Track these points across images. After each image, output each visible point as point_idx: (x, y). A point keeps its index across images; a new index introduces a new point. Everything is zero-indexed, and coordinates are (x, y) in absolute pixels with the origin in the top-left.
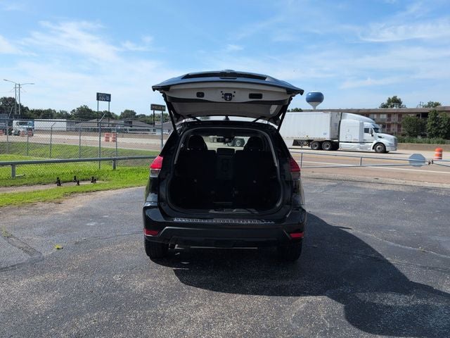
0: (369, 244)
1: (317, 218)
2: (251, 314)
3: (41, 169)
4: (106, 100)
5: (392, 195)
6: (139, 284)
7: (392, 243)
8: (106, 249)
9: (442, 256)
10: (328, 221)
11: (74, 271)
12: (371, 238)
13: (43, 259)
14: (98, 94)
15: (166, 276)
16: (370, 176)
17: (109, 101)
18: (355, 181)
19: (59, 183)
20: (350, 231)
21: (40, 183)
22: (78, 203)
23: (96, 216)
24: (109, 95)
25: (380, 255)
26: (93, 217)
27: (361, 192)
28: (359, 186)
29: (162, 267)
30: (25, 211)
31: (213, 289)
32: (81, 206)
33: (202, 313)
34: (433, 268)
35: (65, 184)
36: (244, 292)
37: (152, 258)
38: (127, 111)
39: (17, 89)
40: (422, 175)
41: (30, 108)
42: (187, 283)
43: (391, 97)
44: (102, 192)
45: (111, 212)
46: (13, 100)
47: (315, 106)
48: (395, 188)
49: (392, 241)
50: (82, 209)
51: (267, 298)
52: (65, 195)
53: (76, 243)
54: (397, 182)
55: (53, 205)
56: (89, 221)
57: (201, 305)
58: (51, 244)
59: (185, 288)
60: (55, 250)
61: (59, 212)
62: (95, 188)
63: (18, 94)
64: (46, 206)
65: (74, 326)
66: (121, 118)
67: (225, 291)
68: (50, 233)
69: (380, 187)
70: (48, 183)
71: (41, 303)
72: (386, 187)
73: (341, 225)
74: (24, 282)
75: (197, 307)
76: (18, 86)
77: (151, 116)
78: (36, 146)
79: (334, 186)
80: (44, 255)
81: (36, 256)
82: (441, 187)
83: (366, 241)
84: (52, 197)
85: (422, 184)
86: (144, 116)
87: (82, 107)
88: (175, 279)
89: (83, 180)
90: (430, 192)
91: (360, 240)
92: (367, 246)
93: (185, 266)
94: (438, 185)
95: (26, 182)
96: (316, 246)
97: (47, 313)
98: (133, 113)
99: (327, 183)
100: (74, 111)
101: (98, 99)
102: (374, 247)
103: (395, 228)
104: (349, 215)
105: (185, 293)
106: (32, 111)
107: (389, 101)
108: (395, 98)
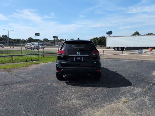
0: (122, 75)
1: (107, 69)
2: (86, 91)
3: (20, 58)
4: (38, 35)
5: (132, 63)
6: (55, 85)
7: (128, 75)
8: (45, 78)
9: (142, 77)
10: (110, 70)
11: (37, 83)
12: (123, 74)
13: (27, 80)
14: (35, 33)
15: (63, 83)
16: (126, 57)
17: (39, 35)
18: (121, 59)
19: (26, 61)
20: (117, 72)
21: (21, 62)
22: (34, 67)
23: (40, 70)
24: (39, 34)
25: (124, 78)
26: (39, 70)
27: (122, 62)
28: (122, 60)
29: (61, 81)
30: (19, 69)
31: (76, 86)
32: (35, 67)
33: (73, 91)
34: (139, 80)
35: (28, 62)
36: (84, 86)
37: (58, 79)
38: (45, 39)
39: (8, 32)
40: (143, 57)
41: (12, 39)
42: (69, 85)
43: (136, 32)
44: (41, 64)
45: (44, 69)
46: (6, 36)
47: (109, 36)
48: (133, 61)
49: (128, 74)
50: (36, 68)
51: (91, 87)
52: (29, 65)
53: (36, 76)
54: (134, 59)
55: (26, 67)
56: (38, 71)
57: (73, 89)
58: (28, 77)
59: (68, 86)
60: (30, 78)
61: (29, 69)
62: (38, 63)
63: (8, 34)
64: (24, 68)
65: (40, 94)
66: (43, 41)
67: (79, 86)
68: (27, 74)
69: (129, 61)
70: (23, 62)
71: (30, 89)
72: (131, 60)
73: (114, 71)
74: (24, 85)
75: (72, 89)
76: (8, 31)
77: (53, 40)
78: (16, 51)
79: (114, 60)
80: (27, 79)
81: (25, 80)
82: (148, 60)
83: (121, 74)
84: (26, 65)
85: (142, 59)
86: (51, 40)
87: (30, 38)
88: (65, 84)
89: (34, 61)
90: (144, 61)
91: (119, 74)
92: (121, 75)
93: (68, 81)
94: (147, 60)
95: (16, 61)
96: (106, 76)
97: (32, 91)
98: (47, 40)
99: (112, 60)
100: (27, 39)
101: (35, 35)
102: (123, 76)
103: (130, 71)
104: (117, 68)
105: (68, 87)
106: (13, 40)
107: (135, 33)
108: (137, 32)
